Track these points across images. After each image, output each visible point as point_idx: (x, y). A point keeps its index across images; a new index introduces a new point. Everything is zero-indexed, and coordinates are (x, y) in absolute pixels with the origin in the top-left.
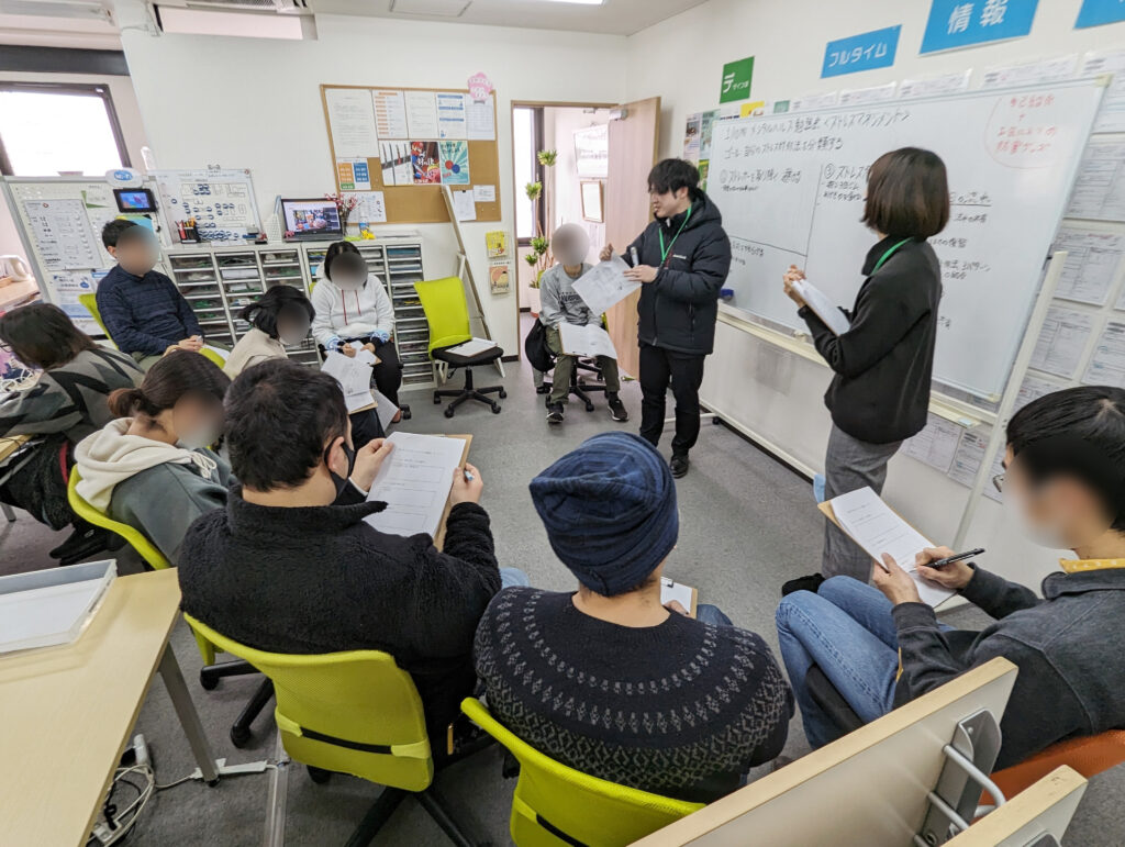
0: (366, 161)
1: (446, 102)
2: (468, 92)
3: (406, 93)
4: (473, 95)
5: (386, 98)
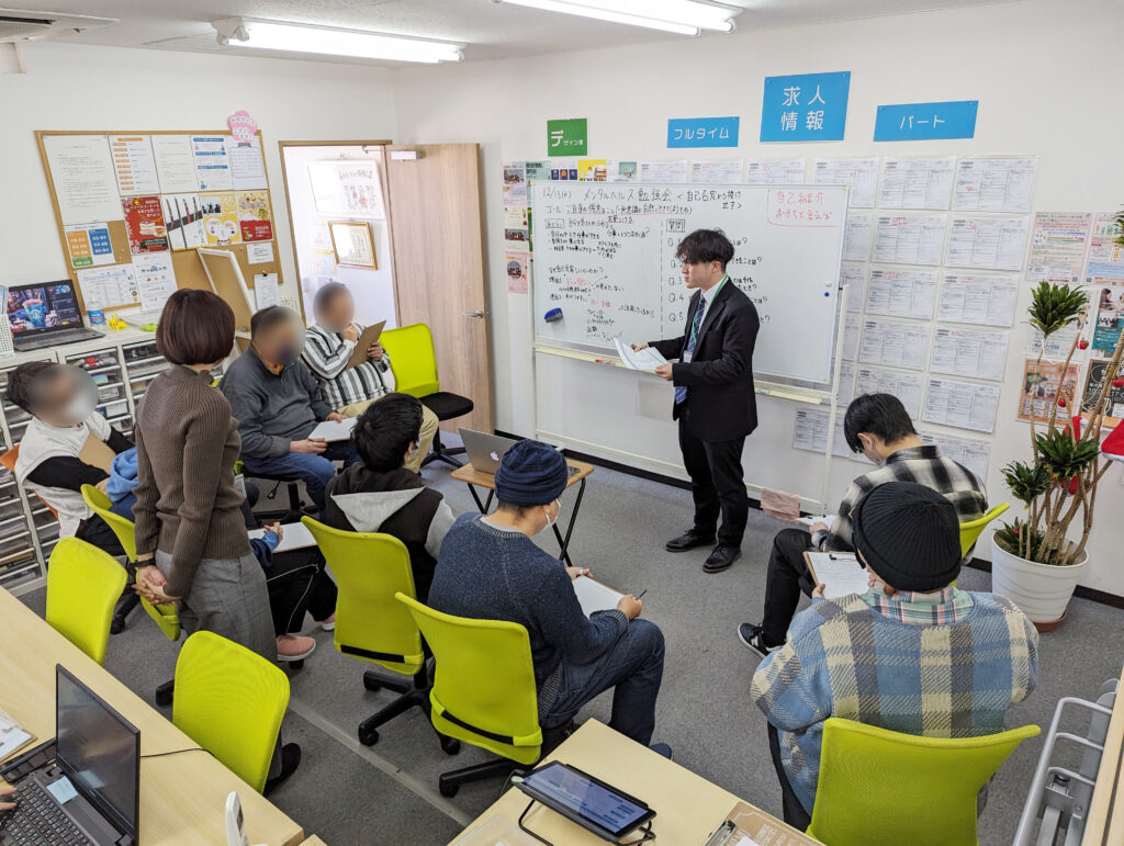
0: (105, 226)
1: (203, 147)
2: (229, 133)
3: (154, 137)
4: (237, 138)
5: (128, 145)
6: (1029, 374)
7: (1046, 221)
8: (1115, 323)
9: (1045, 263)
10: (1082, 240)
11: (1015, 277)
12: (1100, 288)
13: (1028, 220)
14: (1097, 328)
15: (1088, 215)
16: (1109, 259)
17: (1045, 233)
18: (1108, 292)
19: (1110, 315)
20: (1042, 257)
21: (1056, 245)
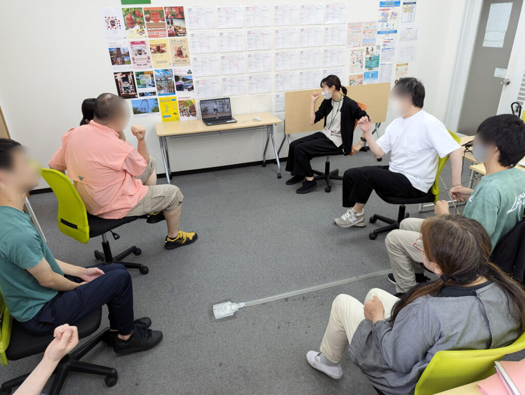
6: (350, 81)
7: (352, 26)
8: (370, 58)
9: (352, 41)
10: (360, 32)
11: (344, 47)
12: (366, 47)
13: (346, 26)
14: (366, 61)
15: (362, 23)
16: (367, 38)
17: (351, 30)
18: (368, 48)
19: (368, 56)
20: (350, 39)
21: (354, 34)
